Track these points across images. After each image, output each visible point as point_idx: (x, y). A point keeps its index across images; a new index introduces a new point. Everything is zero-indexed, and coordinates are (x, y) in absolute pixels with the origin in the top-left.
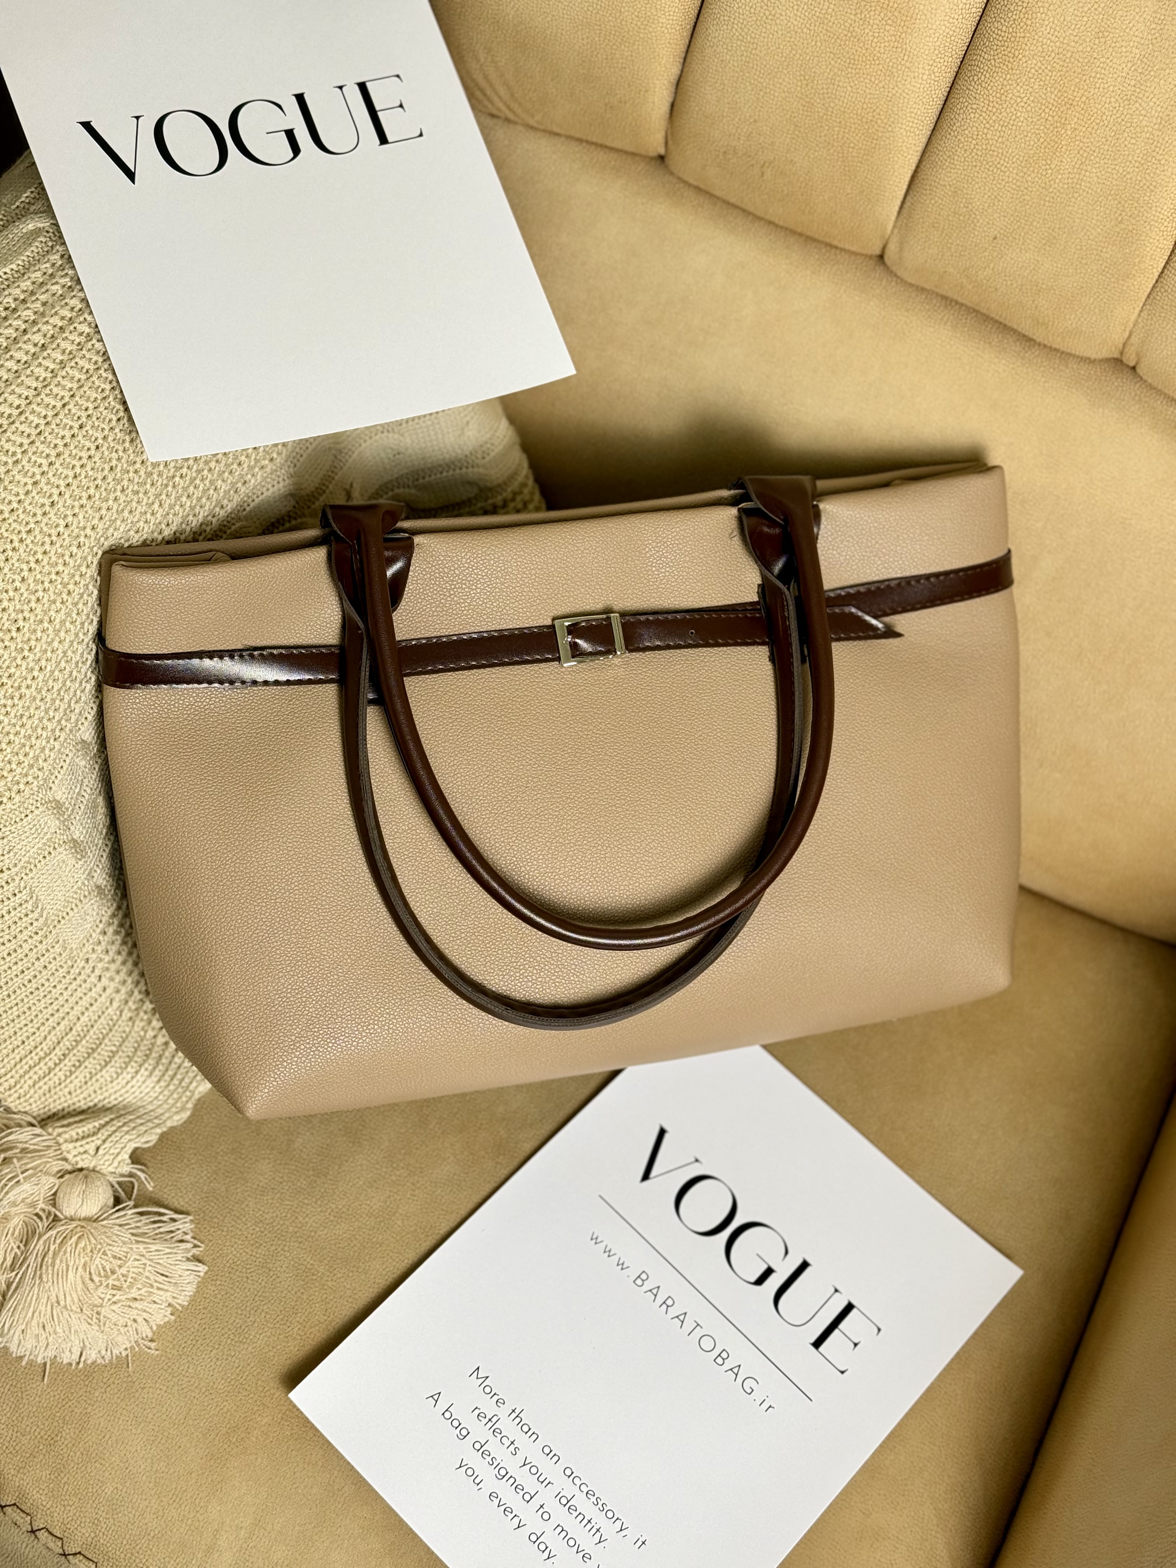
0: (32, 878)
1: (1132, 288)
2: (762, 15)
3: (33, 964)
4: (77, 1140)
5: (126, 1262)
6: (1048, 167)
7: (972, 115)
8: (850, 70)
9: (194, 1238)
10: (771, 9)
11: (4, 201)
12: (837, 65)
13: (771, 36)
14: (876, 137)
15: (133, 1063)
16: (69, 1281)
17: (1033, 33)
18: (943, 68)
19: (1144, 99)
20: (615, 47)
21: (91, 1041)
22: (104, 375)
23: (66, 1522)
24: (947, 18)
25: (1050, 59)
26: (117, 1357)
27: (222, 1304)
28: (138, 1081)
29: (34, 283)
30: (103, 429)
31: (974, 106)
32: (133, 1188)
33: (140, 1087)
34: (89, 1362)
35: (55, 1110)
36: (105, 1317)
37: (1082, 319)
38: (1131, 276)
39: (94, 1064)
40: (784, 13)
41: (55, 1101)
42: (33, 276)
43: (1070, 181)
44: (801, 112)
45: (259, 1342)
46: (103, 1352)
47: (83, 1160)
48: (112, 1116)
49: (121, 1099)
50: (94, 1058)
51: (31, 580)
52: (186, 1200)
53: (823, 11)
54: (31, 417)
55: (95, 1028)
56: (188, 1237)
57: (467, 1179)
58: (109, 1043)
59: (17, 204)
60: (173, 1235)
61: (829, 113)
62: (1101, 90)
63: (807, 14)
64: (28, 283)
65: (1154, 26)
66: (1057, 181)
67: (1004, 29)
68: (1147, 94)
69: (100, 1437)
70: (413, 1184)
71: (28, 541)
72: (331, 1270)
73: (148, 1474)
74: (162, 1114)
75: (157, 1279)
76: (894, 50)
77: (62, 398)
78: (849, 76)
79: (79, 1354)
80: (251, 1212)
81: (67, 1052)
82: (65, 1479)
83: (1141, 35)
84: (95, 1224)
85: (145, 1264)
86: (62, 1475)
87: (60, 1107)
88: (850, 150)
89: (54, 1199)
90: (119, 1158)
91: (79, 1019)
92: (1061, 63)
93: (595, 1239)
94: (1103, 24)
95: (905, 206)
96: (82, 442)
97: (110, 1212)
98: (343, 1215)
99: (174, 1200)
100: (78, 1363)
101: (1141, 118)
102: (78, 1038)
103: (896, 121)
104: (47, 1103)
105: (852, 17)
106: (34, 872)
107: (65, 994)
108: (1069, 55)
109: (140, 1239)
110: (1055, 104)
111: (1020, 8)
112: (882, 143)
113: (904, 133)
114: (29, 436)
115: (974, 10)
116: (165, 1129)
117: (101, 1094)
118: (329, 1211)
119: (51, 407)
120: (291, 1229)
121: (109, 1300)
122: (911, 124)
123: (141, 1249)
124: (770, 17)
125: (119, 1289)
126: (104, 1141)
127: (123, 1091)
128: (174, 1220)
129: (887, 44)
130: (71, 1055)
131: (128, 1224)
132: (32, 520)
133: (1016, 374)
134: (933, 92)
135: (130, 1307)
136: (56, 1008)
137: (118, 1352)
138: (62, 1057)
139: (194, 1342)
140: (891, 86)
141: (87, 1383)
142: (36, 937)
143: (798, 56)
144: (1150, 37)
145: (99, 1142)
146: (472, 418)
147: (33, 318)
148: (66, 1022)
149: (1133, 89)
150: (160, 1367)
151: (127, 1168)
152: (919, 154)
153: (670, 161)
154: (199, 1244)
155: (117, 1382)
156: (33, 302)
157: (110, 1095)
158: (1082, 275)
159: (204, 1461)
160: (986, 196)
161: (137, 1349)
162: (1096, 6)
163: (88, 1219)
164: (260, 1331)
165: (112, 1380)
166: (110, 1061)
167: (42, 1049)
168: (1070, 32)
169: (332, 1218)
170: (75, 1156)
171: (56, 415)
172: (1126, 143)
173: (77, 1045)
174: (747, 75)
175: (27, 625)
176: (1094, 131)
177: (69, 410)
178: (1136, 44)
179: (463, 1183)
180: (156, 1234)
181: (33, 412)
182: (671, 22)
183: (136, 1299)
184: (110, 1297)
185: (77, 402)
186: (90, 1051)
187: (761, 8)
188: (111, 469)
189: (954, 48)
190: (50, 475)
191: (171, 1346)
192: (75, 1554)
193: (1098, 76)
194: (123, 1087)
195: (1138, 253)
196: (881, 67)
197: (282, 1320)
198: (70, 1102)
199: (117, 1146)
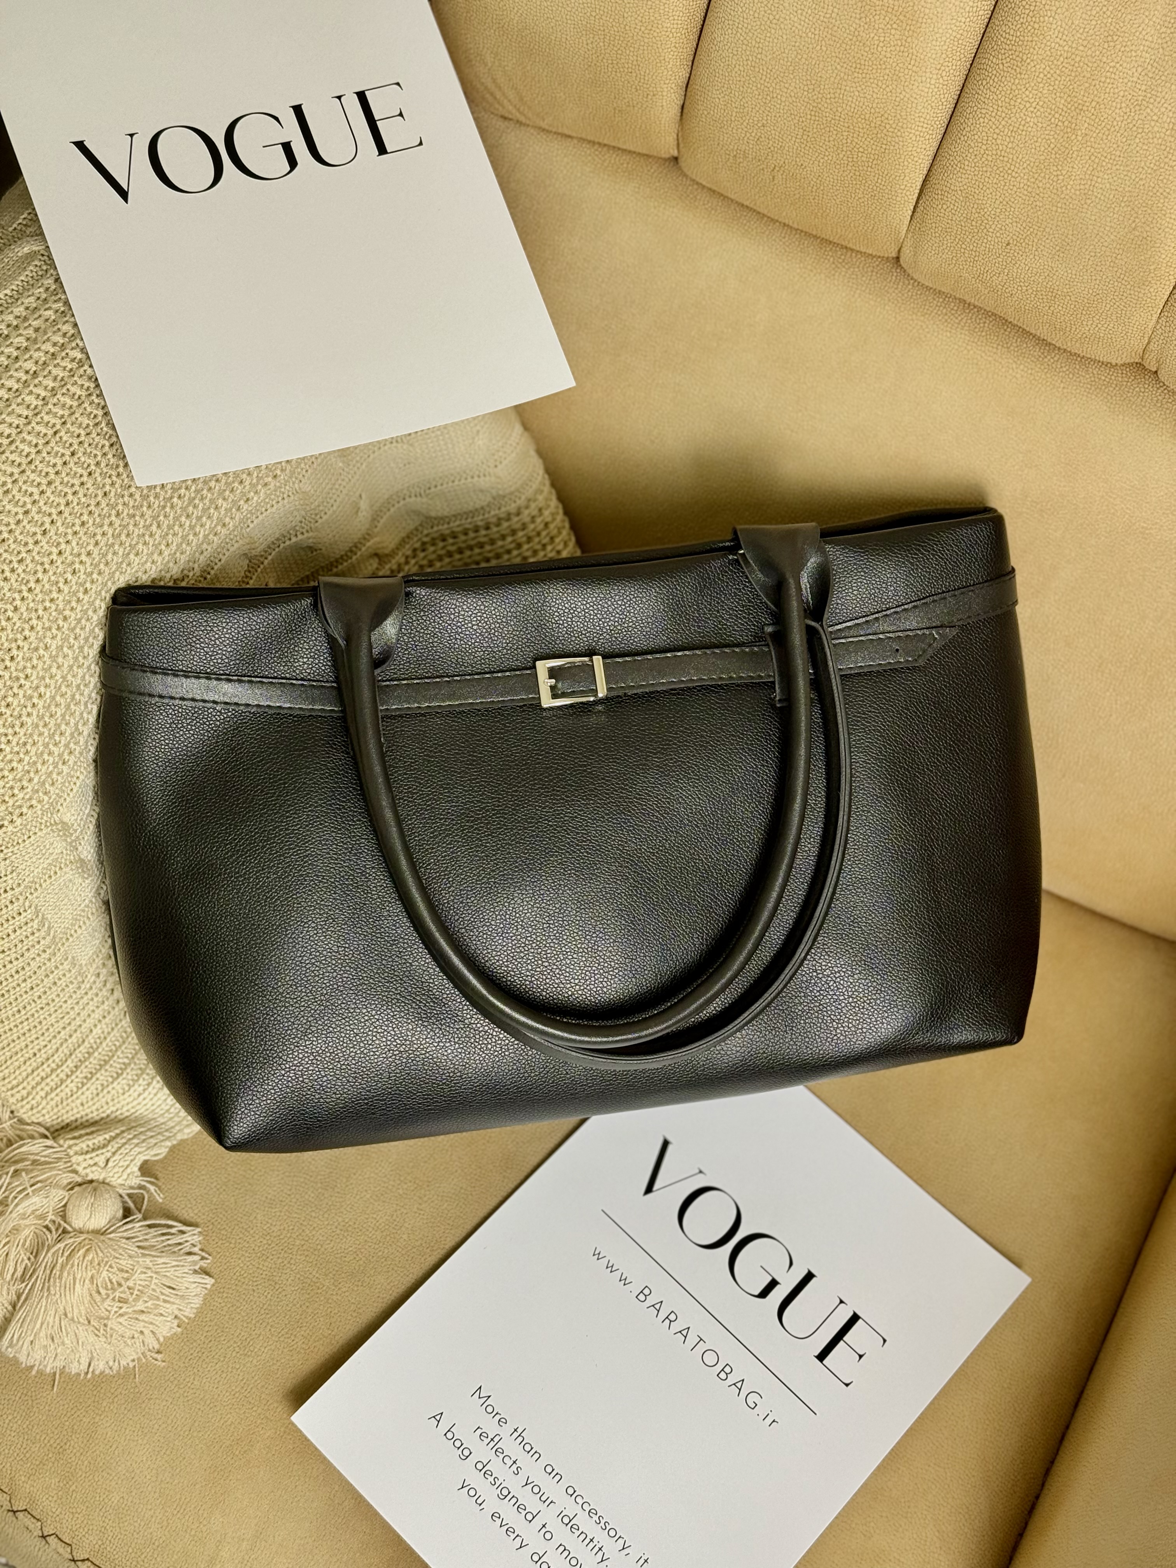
0: (37, 898)
1: (1149, 295)
2: (766, 19)
3: (43, 981)
4: (87, 1152)
5: (132, 1275)
6: (1059, 173)
7: (982, 120)
8: (856, 75)
9: (202, 1250)
10: (775, 13)
11: (3, 223)
12: (843, 70)
13: (775, 41)
14: (885, 142)
15: (144, 1076)
16: (76, 1294)
17: (1041, 37)
18: (952, 71)
19: (1156, 104)
20: (620, 52)
21: (104, 1053)
22: (96, 401)
23: (74, 1529)
24: (954, 21)
25: (1059, 63)
26: (125, 1368)
27: (227, 1317)
28: (150, 1093)
29: (27, 308)
30: (96, 456)
31: (984, 111)
32: (144, 1199)
33: (151, 1099)
34: (97, 1372)
35: (68, 1121)
36: (111, 1329)
37: (1100, 326)
38: (1147, 283)
39: (106, 1076)
40: (787, 18)
41: (67, 1112)
42: (27, 301)
43: (1082, 187)
44: (809, 117)
45: (264, 1355)
46: (111, 1363)
47: (93, 1172)
48: (123, 1128)
49: (133, 1111)
50: (106, 1070)
51: (23, 609)
52: (196, 1212)
53: (828, 16)
54: (21, 446)
55: (108, 1040)
56: (196, 1250)
57: (474, 1193)
58: (121, 1056)
59: (15, 225)
60: (180, 1247)
61: (837, 118)
62: (1111, 95)
63: (811, 18)
64: (22, 309)
65: (1164, 29)
66: (1069, 187)
67: (1012, 33)
68: (1158, 100)
69: (108, 1447)
70: (420, 1198)
71: (20, 571)
72: (336, 1284)
73: (153, 1484)
74: (173, 1127)
75: (163, 1291)
76: (901, 54)
77: (54, 425)
78: (856, 80)
79: (87, 1364)
80: (259, 1225)
81: (79, 1064)
82: (74, 1487)
83: (1150, 39)
84: (102, 1238)
85: (151, 1277)
86: (70, 1483)
87: (73, 1118)
88: (860, 154)
89: (64, 1211)
90: (129, 1170)
91: (91, 1031)
92: (1070, 68)
93: (598, 1255)
94: (1112, 28)
95: (918, 210)
96: (74, 469)
97: (118, 1225)
98: (350, 1229)
99: (183, 1211)
100: (87, 1373)
101: (1153, 123)
102: (91, 1050)
103: (905, 126)
104: (60, 1114)
105: (857, 21)
106: (39, 892)
107: (76, 1008)
108: (1078, 59)
109: (147, 1252)
110: (1065, 109)
111: (1027, 12)
112: (892, 148)
113: (914, 138)
114: (19, 465)
115: (981, 13)
116: (175, 1142)
117: (113, 1106)
118: (336, 1224)
119: (42, 435)
120: (298, 1242)
121: (116, 1312)
122: (920, 129)
123: (148, 1262)
124: (775, 21)
125: (125, 1301)
126: (114, 1154)
127: (135, 1103)
128: (183, 1232)
129: (893, 48)
130: (83, 1066)
131: (137, 1237)
132: (23, 549)
133: (1034, 379)
134: (942, 96)
135: (137, 1319)
136: (67, 1022)
137: (125, 1363)
138: (74, 1069)
139: (200, 1355)
140: (898, 91)
141: (95, 1393)
142: (43, 955)
143: (803, 60)
144: (1160, 41)
145: (109, 1155)
146: (482, 427)
147: (25, 344)
148: (78, 1034)
149: (1144, 93)
150: (167, 1378)
151: (136, 1181)
152: (931, 158)
153: (682, 163)
154: (207, 1256)
155: (123, 1392)
156: (25, 328)
157: (123, 1106)
158: (1098, 282)
159: (208, 1472)
160: (997, 202)
161: (144, 1360)
162: (1105, 9)
163: (98, 1232)
164: (265, 1345)
165: (119, 1390)
166: (122, 1073)
167: (54, 1061)
168: (1079, 35)
169: (338, 1232)
170: (85, 1168)
171: (47, 443)
172: (1138, 148)
173: (89, 1058)
174: (754, 79)
175: (21, 654)
176: (1105, 137)
177: (61, 438)
178: (1146, 48)
179: (470, 1197)
180: (165, 1246)
181: (23, 441)
182: (675, 26)
183: (143, 1312)
184: (117, 1309)
185: (68, 429)
186: (102, 1063)
187: (765, 12)
188: (105, 494)
189: (962, 51)
190: (41, 503)
191: (177, 1358)
192: (83, 1560)
193: (1108, 80)
194: (134, 1099)
195: (1153, 260)
196: (887, 71)
197: (287, 1333)
198: (83, 1113)
199: (126, 1158)
